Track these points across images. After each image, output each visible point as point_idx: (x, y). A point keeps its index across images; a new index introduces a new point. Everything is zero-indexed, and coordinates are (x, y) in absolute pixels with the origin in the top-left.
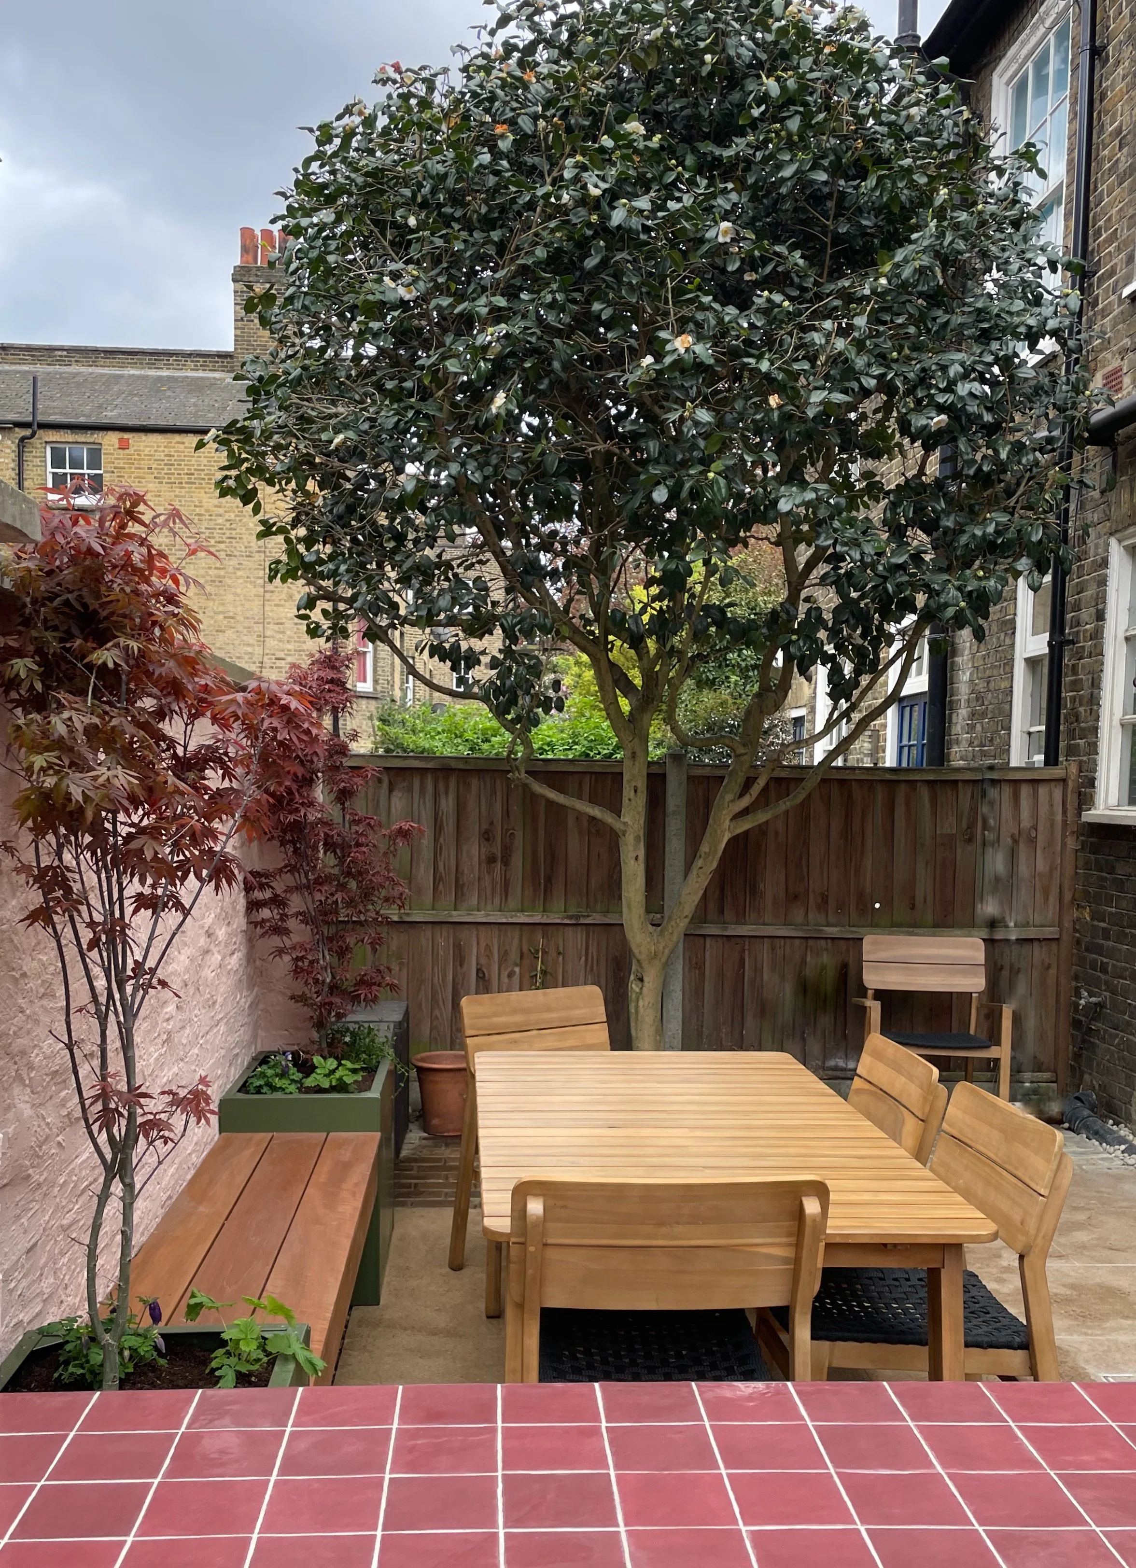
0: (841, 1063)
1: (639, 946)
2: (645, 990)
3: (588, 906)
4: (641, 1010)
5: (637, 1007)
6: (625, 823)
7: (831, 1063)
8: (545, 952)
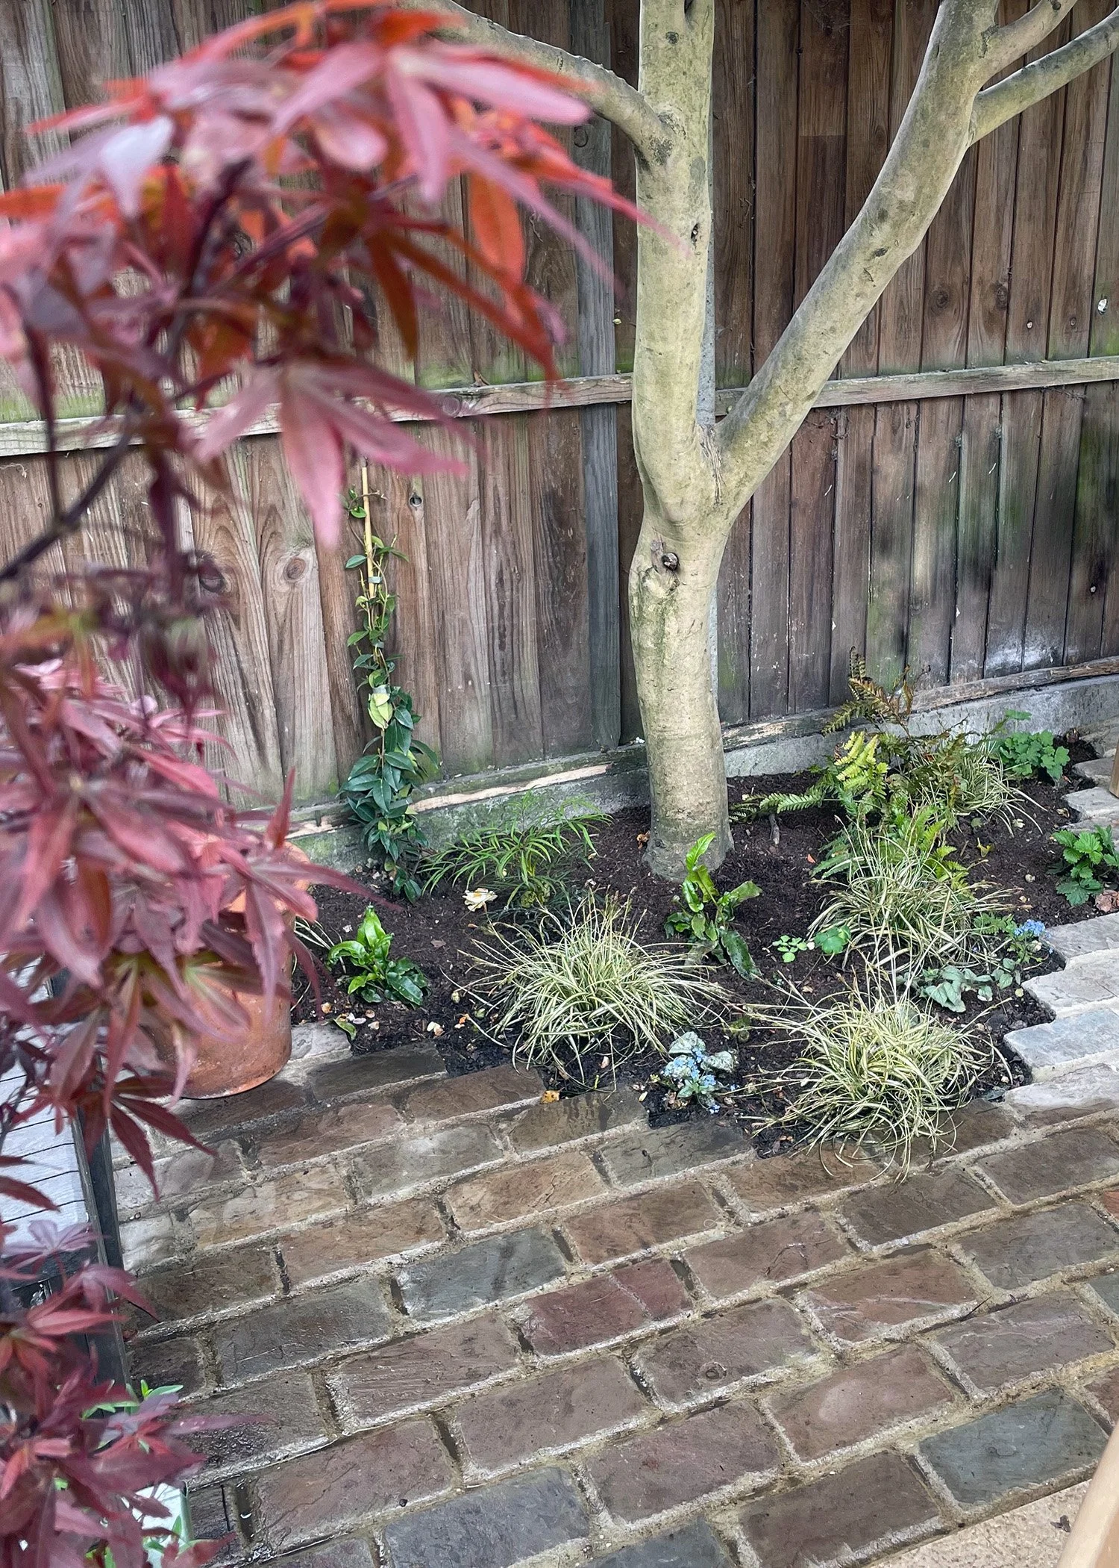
0: (1013, 657)
1: (682, 486)
2: (684, 593)
3: (476, 368)
4: (673, 642)
5: (661, 635)
6: (664, 119)
7: (995, 661)
8: (376, 501)
